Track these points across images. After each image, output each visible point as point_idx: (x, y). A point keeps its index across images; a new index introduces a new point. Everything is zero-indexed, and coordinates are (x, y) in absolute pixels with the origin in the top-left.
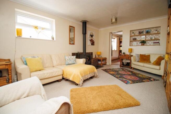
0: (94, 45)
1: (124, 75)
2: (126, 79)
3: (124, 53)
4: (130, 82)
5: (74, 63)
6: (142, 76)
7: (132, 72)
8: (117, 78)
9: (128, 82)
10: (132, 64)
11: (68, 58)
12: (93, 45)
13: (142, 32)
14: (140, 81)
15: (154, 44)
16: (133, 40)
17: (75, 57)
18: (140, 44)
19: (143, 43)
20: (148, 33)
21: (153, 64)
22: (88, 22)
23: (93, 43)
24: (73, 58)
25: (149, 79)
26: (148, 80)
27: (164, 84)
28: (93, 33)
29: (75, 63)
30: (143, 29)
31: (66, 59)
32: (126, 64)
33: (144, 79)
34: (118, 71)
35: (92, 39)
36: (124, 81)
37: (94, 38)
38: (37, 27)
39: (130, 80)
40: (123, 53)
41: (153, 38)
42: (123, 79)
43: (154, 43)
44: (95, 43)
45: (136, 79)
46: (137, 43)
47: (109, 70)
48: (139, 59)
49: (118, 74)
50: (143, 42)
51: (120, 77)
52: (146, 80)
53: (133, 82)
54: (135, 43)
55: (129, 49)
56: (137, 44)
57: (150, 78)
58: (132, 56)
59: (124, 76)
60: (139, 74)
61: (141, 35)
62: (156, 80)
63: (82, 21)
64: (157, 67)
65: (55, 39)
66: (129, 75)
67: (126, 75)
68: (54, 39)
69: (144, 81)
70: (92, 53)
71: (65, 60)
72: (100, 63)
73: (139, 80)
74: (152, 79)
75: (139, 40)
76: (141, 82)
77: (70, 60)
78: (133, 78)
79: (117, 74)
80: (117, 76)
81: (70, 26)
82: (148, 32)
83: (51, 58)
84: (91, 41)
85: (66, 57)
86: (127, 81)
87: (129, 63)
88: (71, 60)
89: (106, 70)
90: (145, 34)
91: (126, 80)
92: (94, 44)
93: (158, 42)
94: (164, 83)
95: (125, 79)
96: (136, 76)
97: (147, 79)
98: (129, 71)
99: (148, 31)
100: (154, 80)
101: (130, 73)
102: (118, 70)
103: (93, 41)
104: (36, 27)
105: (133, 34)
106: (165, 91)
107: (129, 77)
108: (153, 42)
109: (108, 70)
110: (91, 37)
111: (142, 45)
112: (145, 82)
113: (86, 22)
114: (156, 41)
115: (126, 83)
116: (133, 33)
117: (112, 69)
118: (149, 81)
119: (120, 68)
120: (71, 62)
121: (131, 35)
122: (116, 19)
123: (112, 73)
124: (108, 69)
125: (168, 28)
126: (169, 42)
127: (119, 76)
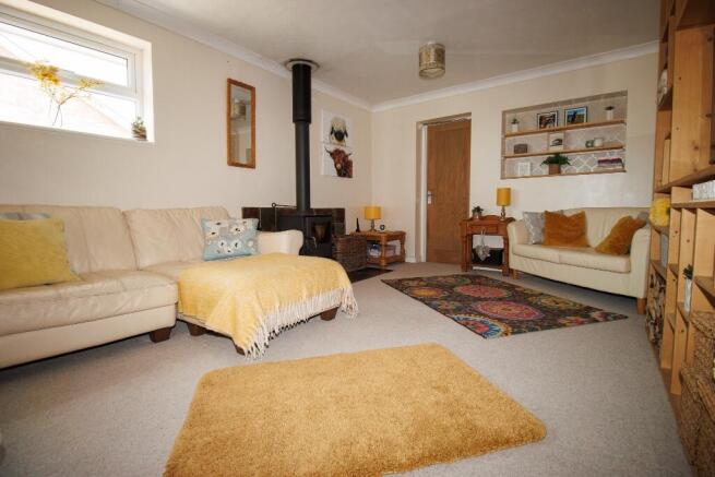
0: (350, 176)
1: (479, 299)
2: (485, 316)
3: (478, 210)
4: (502, 328)
5: (245, 252)
6: (553, 304)
7: (511, 287)
8: (445, 312)
9: (491, 329)
10: (511, 257)
11: (216, 229)
12: (344, 176)
13: (553, 119)
14: (546, 324)
15: (601, 169)
16: (516, 151)
17: (251, 223)
18: (546, 169)
19: (555, 166)
20: (574, 119)
21: (600, 251)
22: (318, 66)
23: (344, 168)
24: (242, 228)
25: (584, 315)
26: (582, 320)
27: (652, 333)
28: (344, 123)
29: (252, 251)
30: (555, 104)
31: (209, 234)
32: (487, 258)
33: (563, 313)
34: (452, 287)
35: (341, 148)
36: (474, 328)
37: (348, 146)
38: (54, 70)
39: (500, 320)
40: (474, 211)
41: (598, 144)
42: (472, 318)
43: (600, 162)
44: (355, 169)
45: (529, 315)
46: (532, 164)
47: (415, 283)
48: (539, 232)
49: (452, 296)
50: (557, 163)
51: (458, 310)
52: (572, 318)
53: (513, 327)
54: (523, 165)
55: (499, 190)
56: (531, 170)
57: (589, 309)
58: (511, 220)
59: (479, 306)
60: (542, 294)
61: (547, 128)
62: (615, 318)
63: (292, 60)
64: (618, 262)
65: (150, 137)
66: (500, 299)
67: (486, 299)
68: (144, 137)
69: (564, 322)
70: (341, 212)
71: (204, 236)
72: (374, 253)
73: (543, 320)
74: (595, 315)
75: (539, 151)
76: (549, 327)
77: (226, 238)
78: (515, 311)
79: (446, 299)
80: (445, 304)
81: (231, 82)
82: (574, 116)
83: (128, 227)
84: (334, 158)
85: (208, 224)
86: (487, 326)
87: (502, 250)
88: (229, 239)
89: (399, 285)
90: (562, 125)
91: (481, 322)
92: (351, 171)
93: (619, 161)
94: (651, 328)
95: (478, 319)
96: (530, 304)
97: (576, 313)
98: (501, 286)
99: (575, 113)
100: (606, 317)
101: (505, 293)
102: (452, 281)
103: (347, 156)
104: (49, 74)
105: (515, 129)
106: (659, 362)
107: (498, 309)
108: (595, 156)
109: (411, 283)
110: (335, 141)
111: (551, 173)
112: (564, 325)
113: (309, 68)
114: (608, 155)
115: (484, 335)
116: (515, 122)
117: (429, 279)
118: (582, 323)
119: (461, 273)
120: (228, 248)
121: (507, 132)
122: (440, 55)
123: (424, 293)
124: (410, 279)
125: (665, 75)
126: (669, 137)
127: (452, 305)
